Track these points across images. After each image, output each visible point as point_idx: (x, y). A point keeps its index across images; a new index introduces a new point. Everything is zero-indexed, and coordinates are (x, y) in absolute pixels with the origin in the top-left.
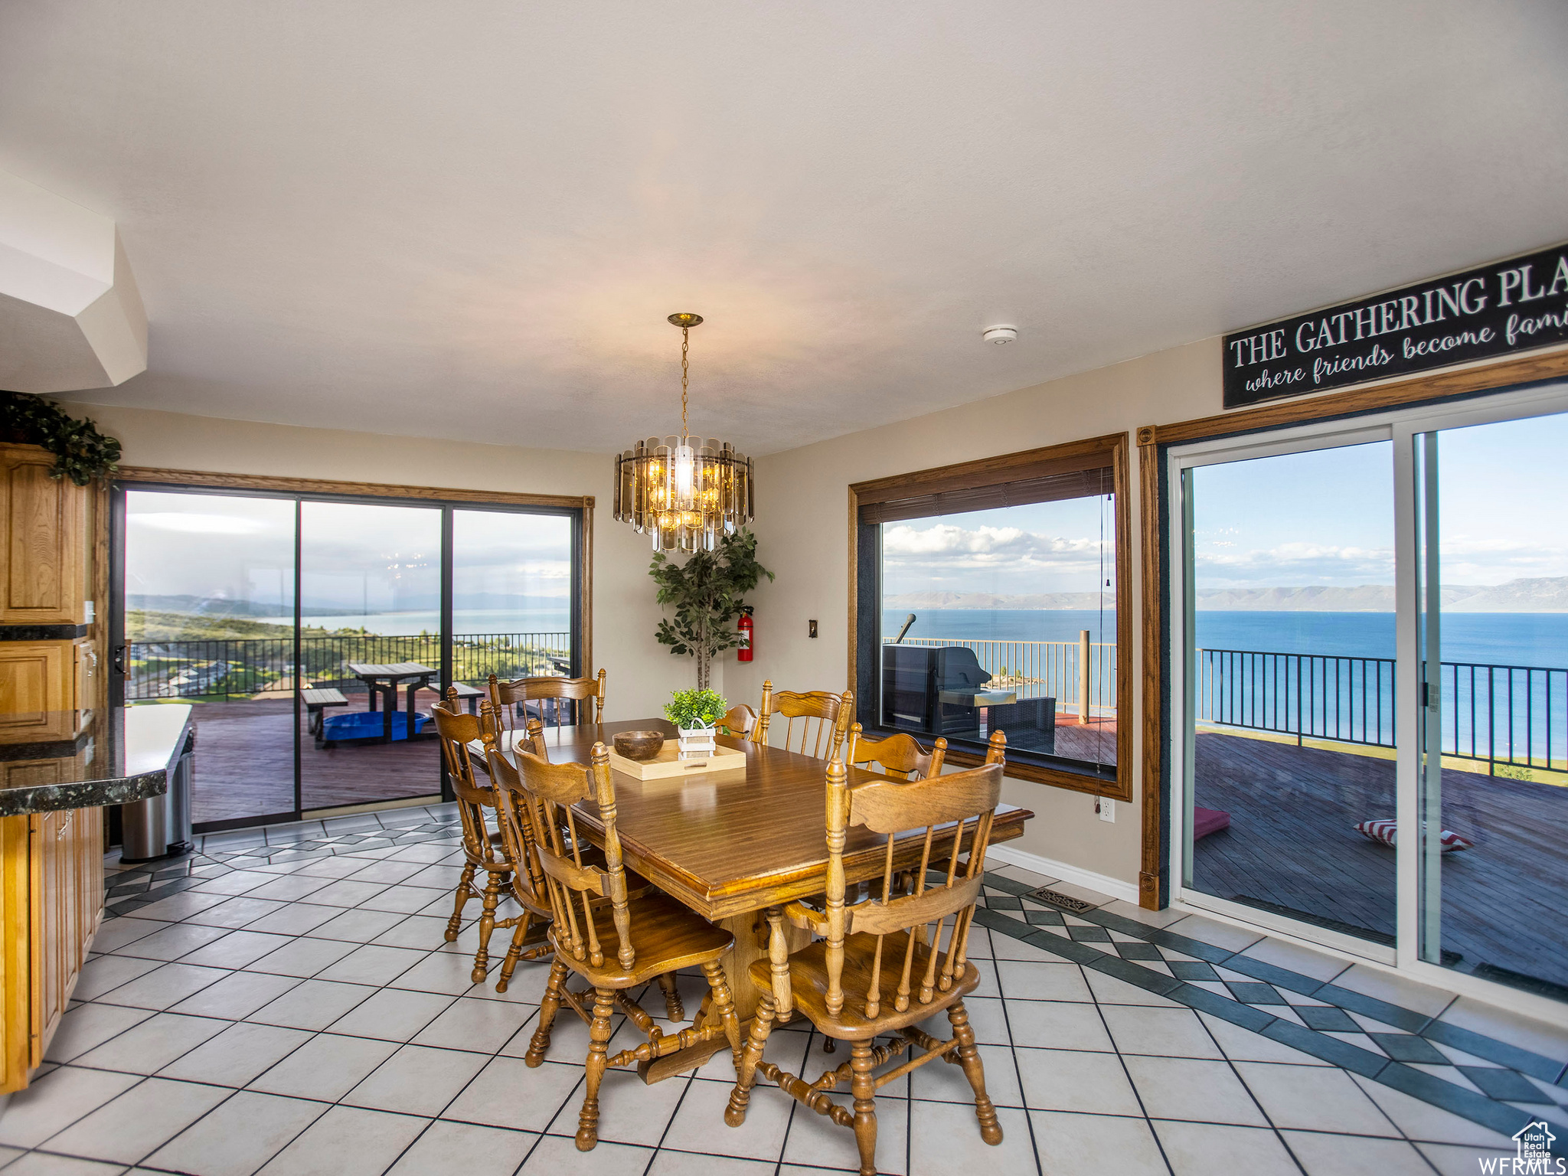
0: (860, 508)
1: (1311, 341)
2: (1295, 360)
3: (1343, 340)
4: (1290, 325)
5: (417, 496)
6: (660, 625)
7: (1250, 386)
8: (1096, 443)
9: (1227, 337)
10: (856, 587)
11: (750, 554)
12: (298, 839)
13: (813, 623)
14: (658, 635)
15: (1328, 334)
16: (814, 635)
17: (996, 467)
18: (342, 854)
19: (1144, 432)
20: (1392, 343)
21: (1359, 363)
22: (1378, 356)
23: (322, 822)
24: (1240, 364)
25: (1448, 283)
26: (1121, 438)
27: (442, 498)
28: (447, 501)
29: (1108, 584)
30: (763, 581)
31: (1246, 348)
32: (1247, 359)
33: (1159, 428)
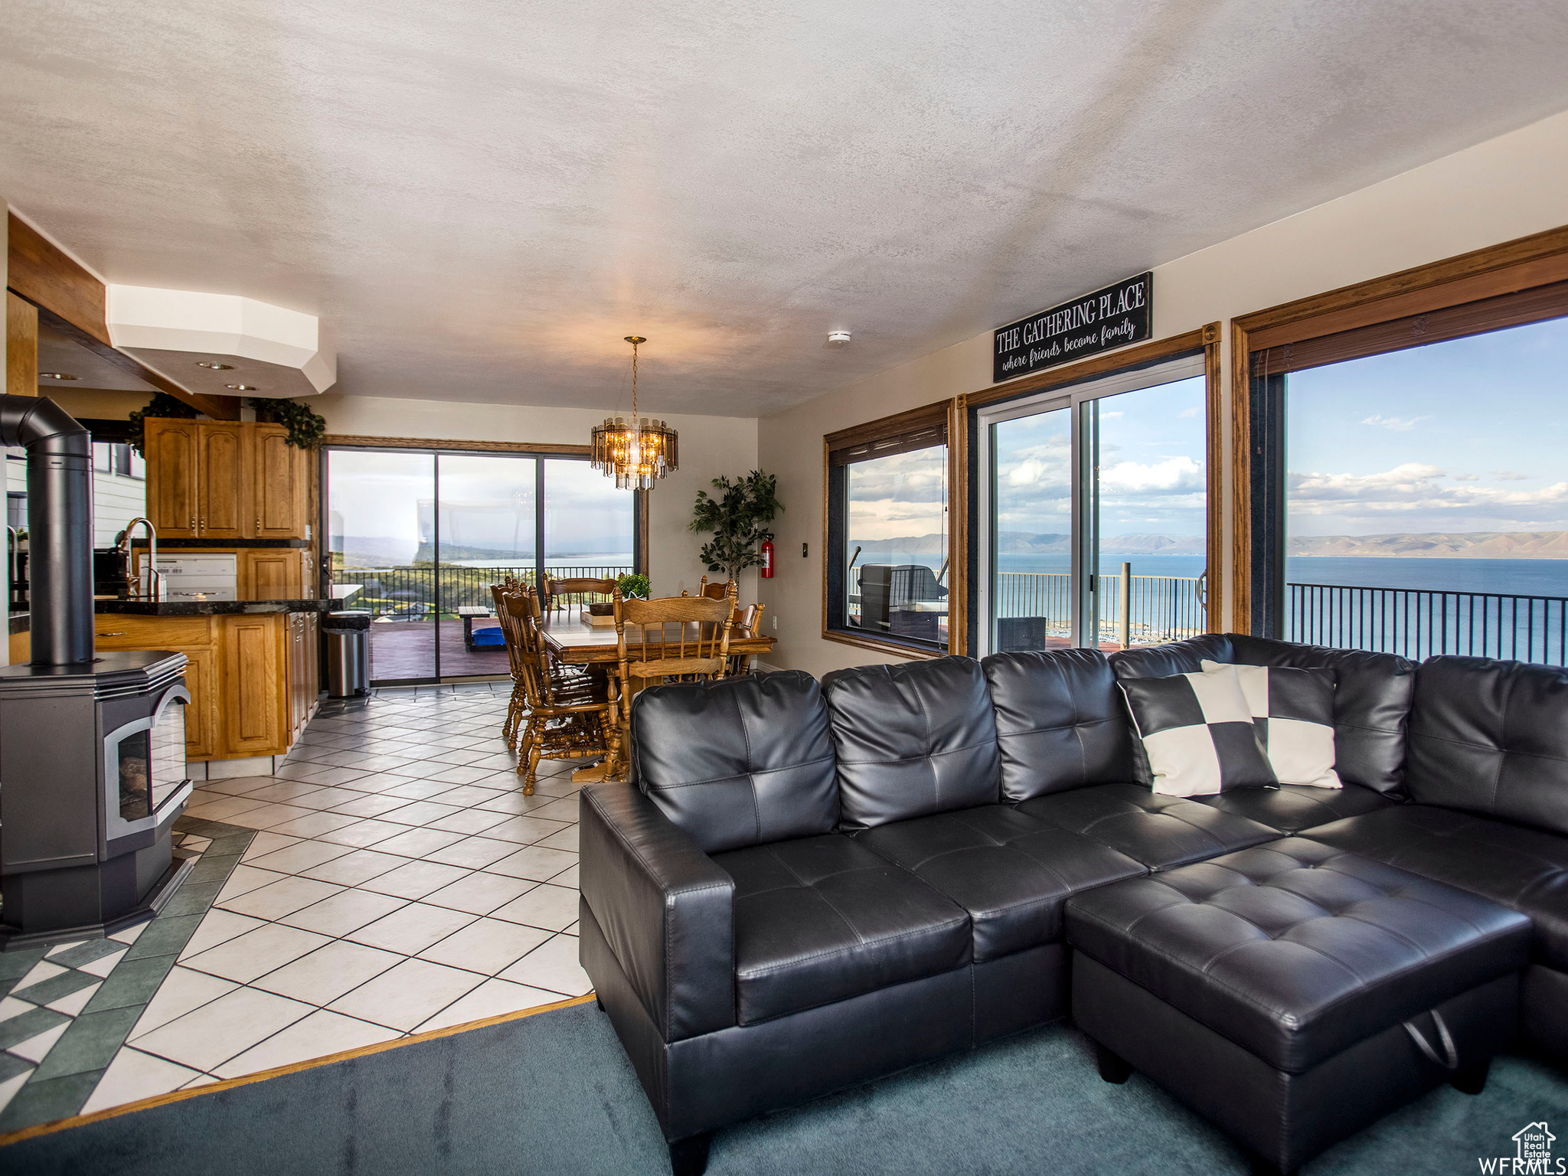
0: (831, 454)
1: (1030, 336)
2: (1023, 351)
3: (1042, 338)
4: (1021, 324)
5: (516, 450)
6: (703, 548)
7: (1005, 368)
8: (940, 406)
9: (995, 331)
10: (827, 516)
11: (771, 492)
13: (805, 546)
14: (701, 556)
15: (1036, 333)
16: (805, 555)
17: (894, 422)
18: (460, 700)
19: (961, 398)
20: (1059, 340)
21: (1047, 354)
22: (1055, 350)
24: (1001, 352)
25: (1081, 301)
26: (949, 402)
27: (535, 450)
28: (540, 453)
29: (946, 510)
30: (778, 511)
31: (1004, 340)
32: (1003, 349)
33: (968, 395)
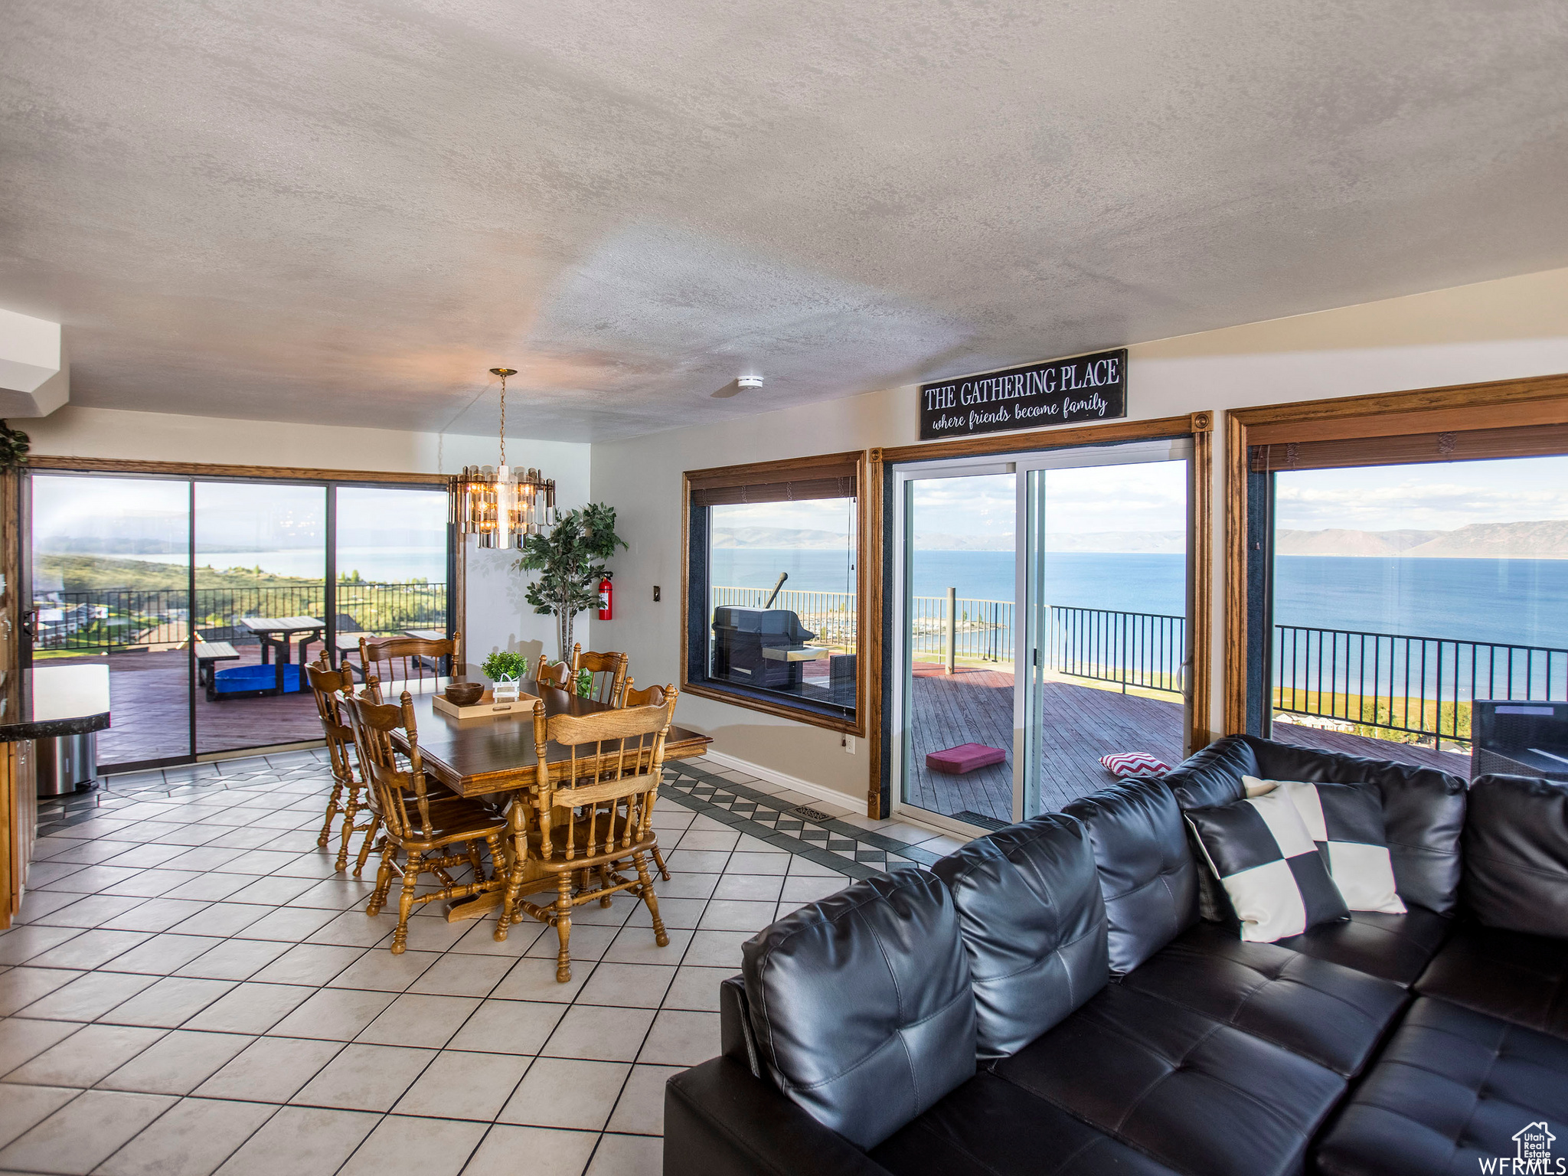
0: (693, 492)
1: (969, 397)
2: (960, 411)
3: (985, 400)
4: (958, 383)
5: (302, 477)
6: (528, 588)
7: (935, 426)
8: (846, 457)
9: (924, 386)
10: (688, 560)
11: (609, 527)
12: (194, 778)
13: (657, 589)
14: (527, 596)
15: (978, 394)
16: (657, 599)
17: (783, 468)
18: (234, 789)
19: (874, 451)
20: (1009, 405)
21: (992, 418)
22: (1003, 415)
23: (215, 764)
24: (930, 408)
25: (1037, 368)
26: (859, 454)
27: (326, 478)
28: (330, 480)
29: (853, 569)
30: (618, 547)
31: (934, 397)
32: (934, 405)
33: (884, 450)
